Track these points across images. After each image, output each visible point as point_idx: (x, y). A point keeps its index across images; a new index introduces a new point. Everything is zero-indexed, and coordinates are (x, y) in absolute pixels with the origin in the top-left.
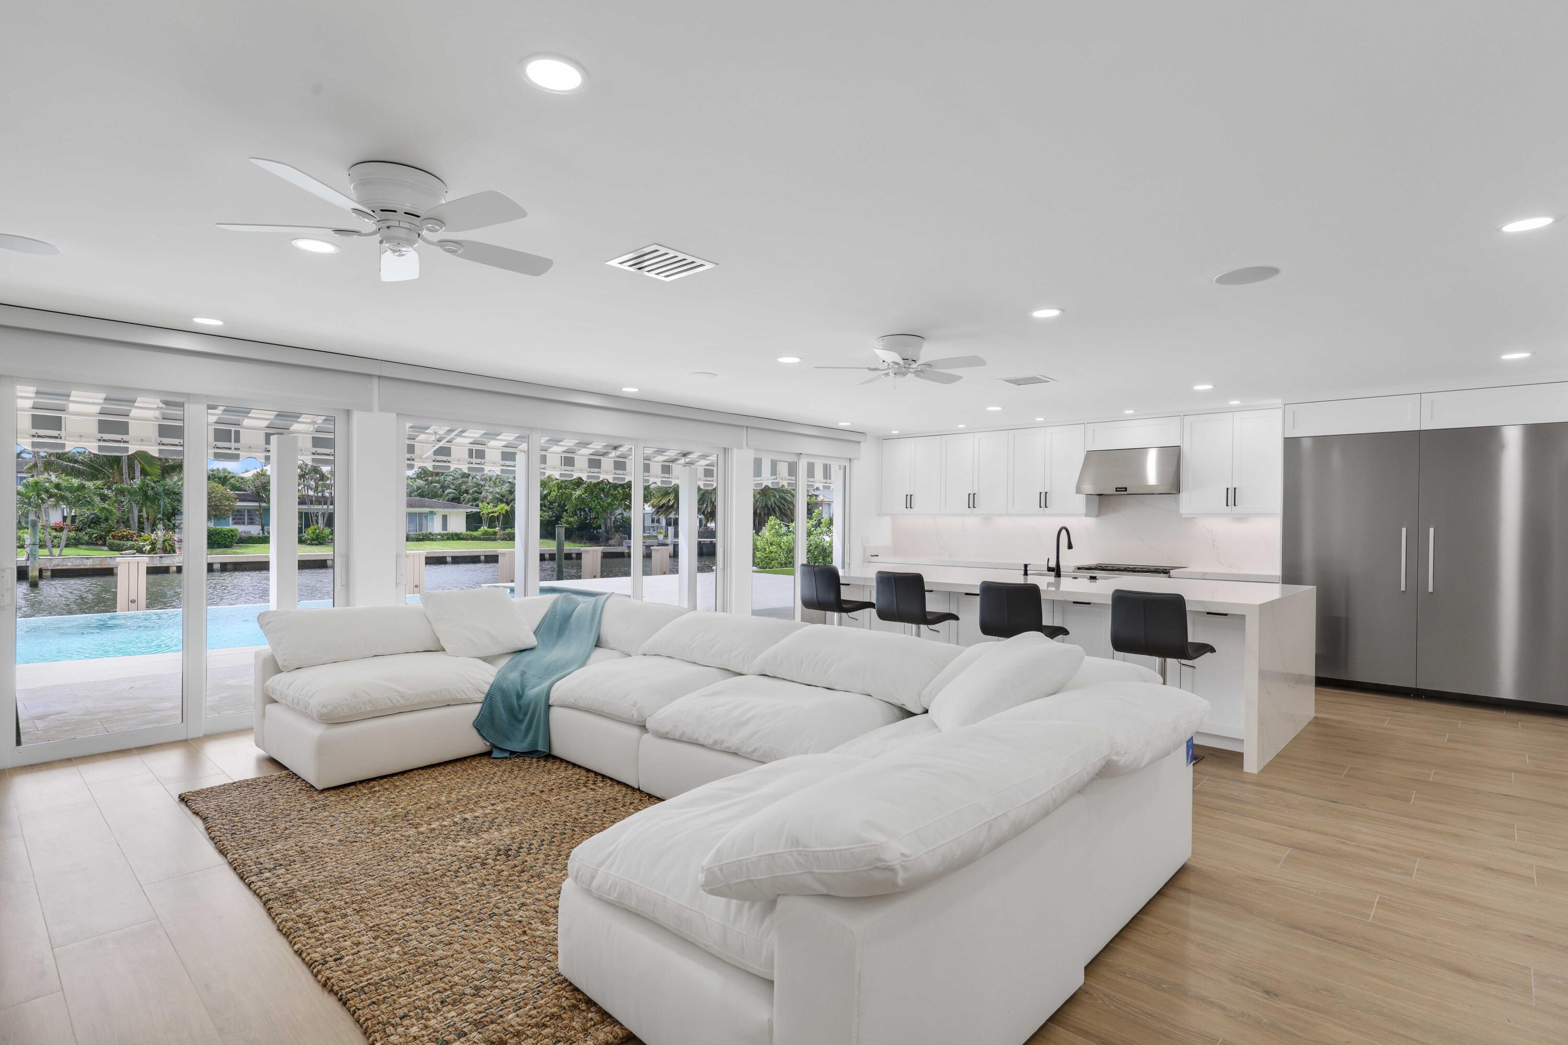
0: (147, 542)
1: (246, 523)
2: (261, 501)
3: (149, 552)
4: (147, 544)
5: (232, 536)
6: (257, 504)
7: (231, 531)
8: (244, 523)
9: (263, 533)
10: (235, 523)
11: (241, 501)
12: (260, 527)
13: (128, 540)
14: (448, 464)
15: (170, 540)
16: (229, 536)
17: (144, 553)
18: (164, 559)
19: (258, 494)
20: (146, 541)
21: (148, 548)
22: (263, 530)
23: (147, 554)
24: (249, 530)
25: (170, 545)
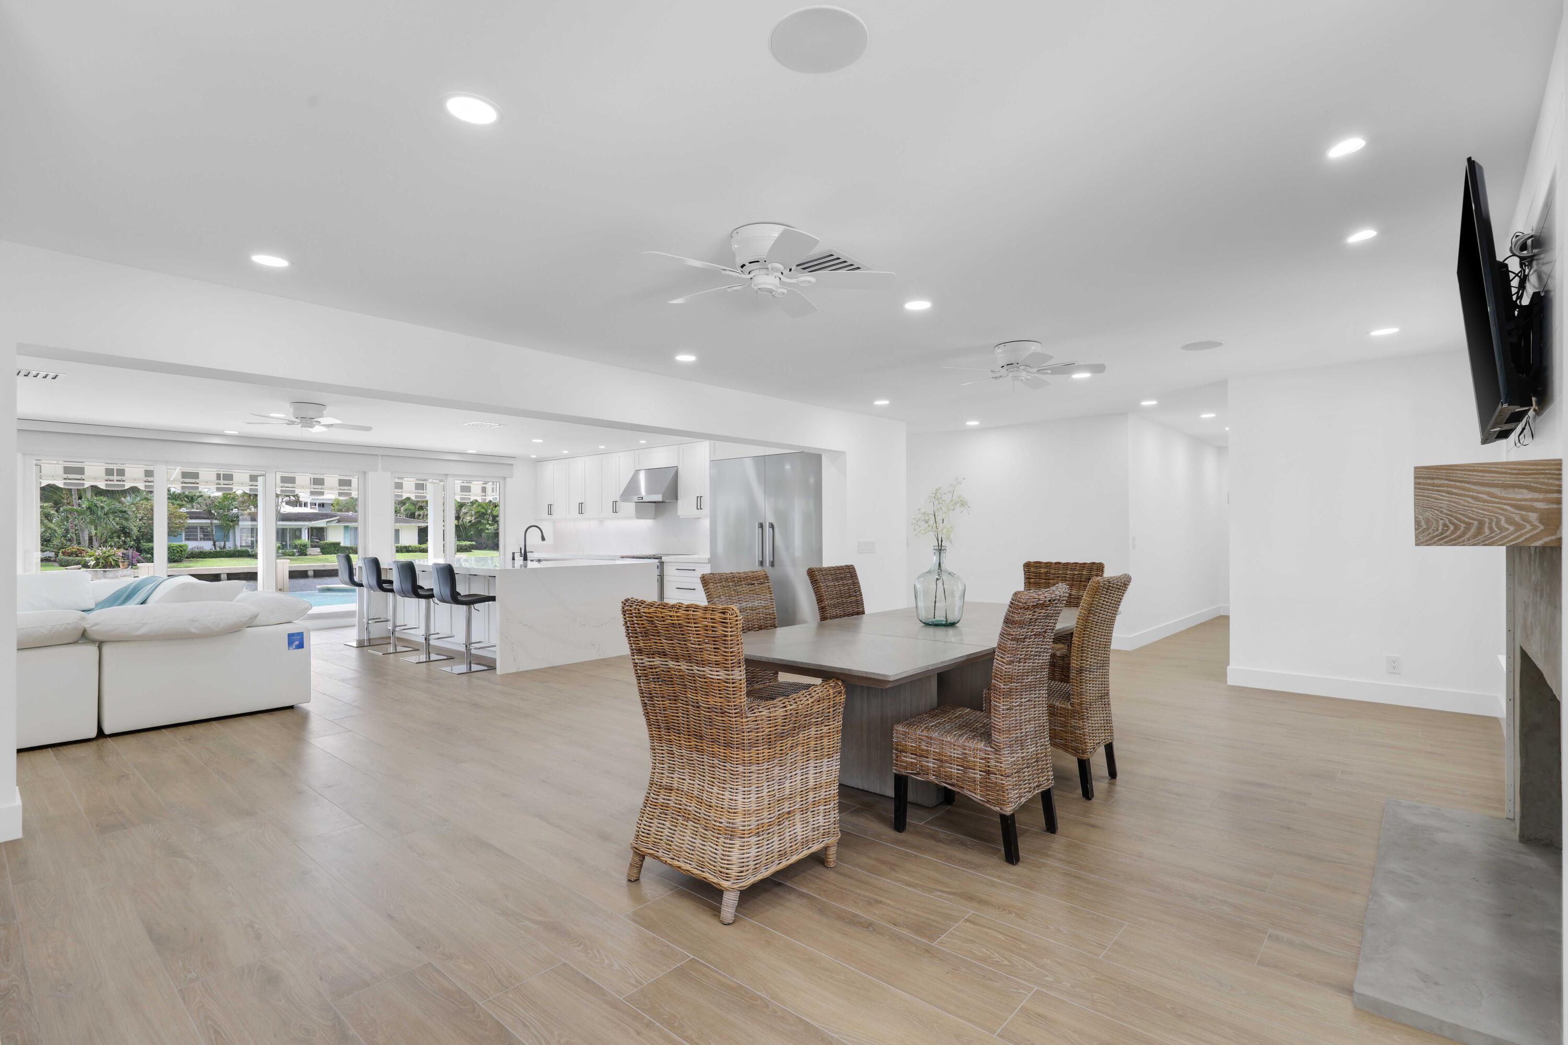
0: (92, 558)
1: (199, 539)
2: (213, 518)
3: (94, 566)
4: (92, 560)
5: (181, 551)
6: (209, 521)
7: (180, 546)
8: (196, 540)
9: (215, 549)
10: (187, 539)
11: (191, 518)
12: (211, 543)
13: (77, 556)
14: (197, 485)
15: (114, 555)
16: (178, 552)
17: (89, 568)
18: (107, 573)
19: (210, 512)
20: (91, 556)
21: (92, 563)
22: (214, 545)
23: (92, 568)
24: (202, 546)
25: (114, 560)
